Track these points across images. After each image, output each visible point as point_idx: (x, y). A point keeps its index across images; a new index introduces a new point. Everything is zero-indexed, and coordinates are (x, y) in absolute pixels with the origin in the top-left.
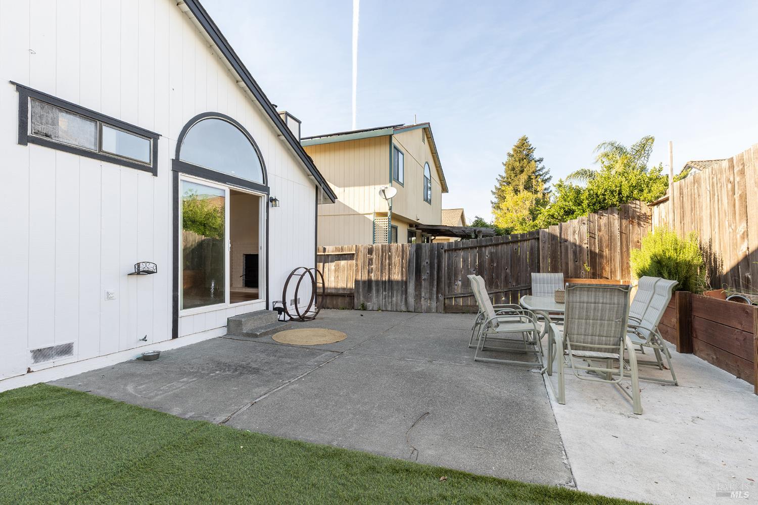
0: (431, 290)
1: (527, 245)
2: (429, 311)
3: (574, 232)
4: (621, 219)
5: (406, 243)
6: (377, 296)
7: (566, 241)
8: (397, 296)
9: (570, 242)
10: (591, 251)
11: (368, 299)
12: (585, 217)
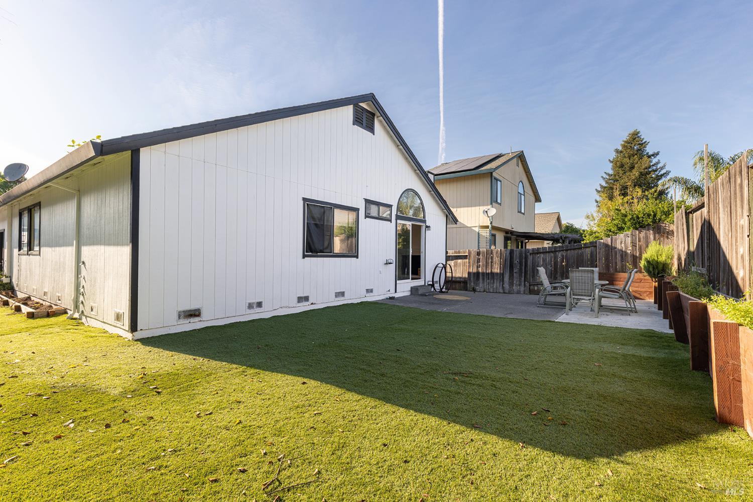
0: (520, 279)
1: (588, 250)
2: (518, 292)
3: (621, 242)
4: (654, 234)
5: (503, 249)
6: (483, 283)
7: (616, 248)
8: (497, 283)
9: (619, 250)
10: (633, 255)
11: (477, 284)
12: (629, 233)
